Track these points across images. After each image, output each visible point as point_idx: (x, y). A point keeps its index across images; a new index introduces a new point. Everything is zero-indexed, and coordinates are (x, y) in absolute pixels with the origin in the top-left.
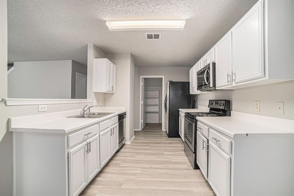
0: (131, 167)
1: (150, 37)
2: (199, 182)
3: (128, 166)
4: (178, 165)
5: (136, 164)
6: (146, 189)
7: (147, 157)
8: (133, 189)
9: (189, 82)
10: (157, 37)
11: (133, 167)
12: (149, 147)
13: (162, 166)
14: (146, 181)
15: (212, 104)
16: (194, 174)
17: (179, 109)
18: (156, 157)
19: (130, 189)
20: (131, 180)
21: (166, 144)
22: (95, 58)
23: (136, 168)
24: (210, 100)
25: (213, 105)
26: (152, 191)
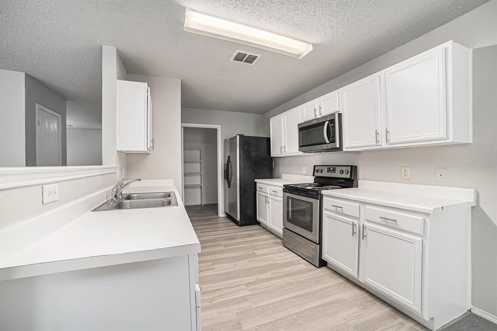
0: (226, 288)
1: (239, 58)
2: (339, 284)
3: (219, 288)
4: (292, 268)
5: (229, 282)
6: (286, 317)
7: (235, 265)
8: (266, 325)
9: (270, 138)
10: (251, 59)
11: (230, 288)
12: (222, 248)
13: (273, 274)
14: (272, 304)
15: (321, 172)
16: (324, 275)
17: (256, 180)
18: (249, 261)
19: (260, 326)
20: (247, 310)
21: (244, 237)
22: (119, 78)
23: (236, 289)
24: (315, 166)
25: (323, 172)
26: (295, 317)
